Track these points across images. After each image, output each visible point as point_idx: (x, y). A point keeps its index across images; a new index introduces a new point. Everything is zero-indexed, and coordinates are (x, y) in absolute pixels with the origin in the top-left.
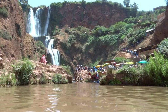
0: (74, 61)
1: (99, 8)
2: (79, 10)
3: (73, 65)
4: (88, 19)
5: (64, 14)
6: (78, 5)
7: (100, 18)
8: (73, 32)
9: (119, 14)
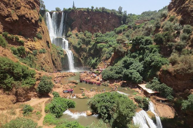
0: (82, 57)
1: (100, 15)
2: (85, 16)
3: (81, 59)
4: (92, 24)
5: (74, 19)
6: (85, 11)
7: (100, 23)
8: (81, 37)
9: (114, 20)
